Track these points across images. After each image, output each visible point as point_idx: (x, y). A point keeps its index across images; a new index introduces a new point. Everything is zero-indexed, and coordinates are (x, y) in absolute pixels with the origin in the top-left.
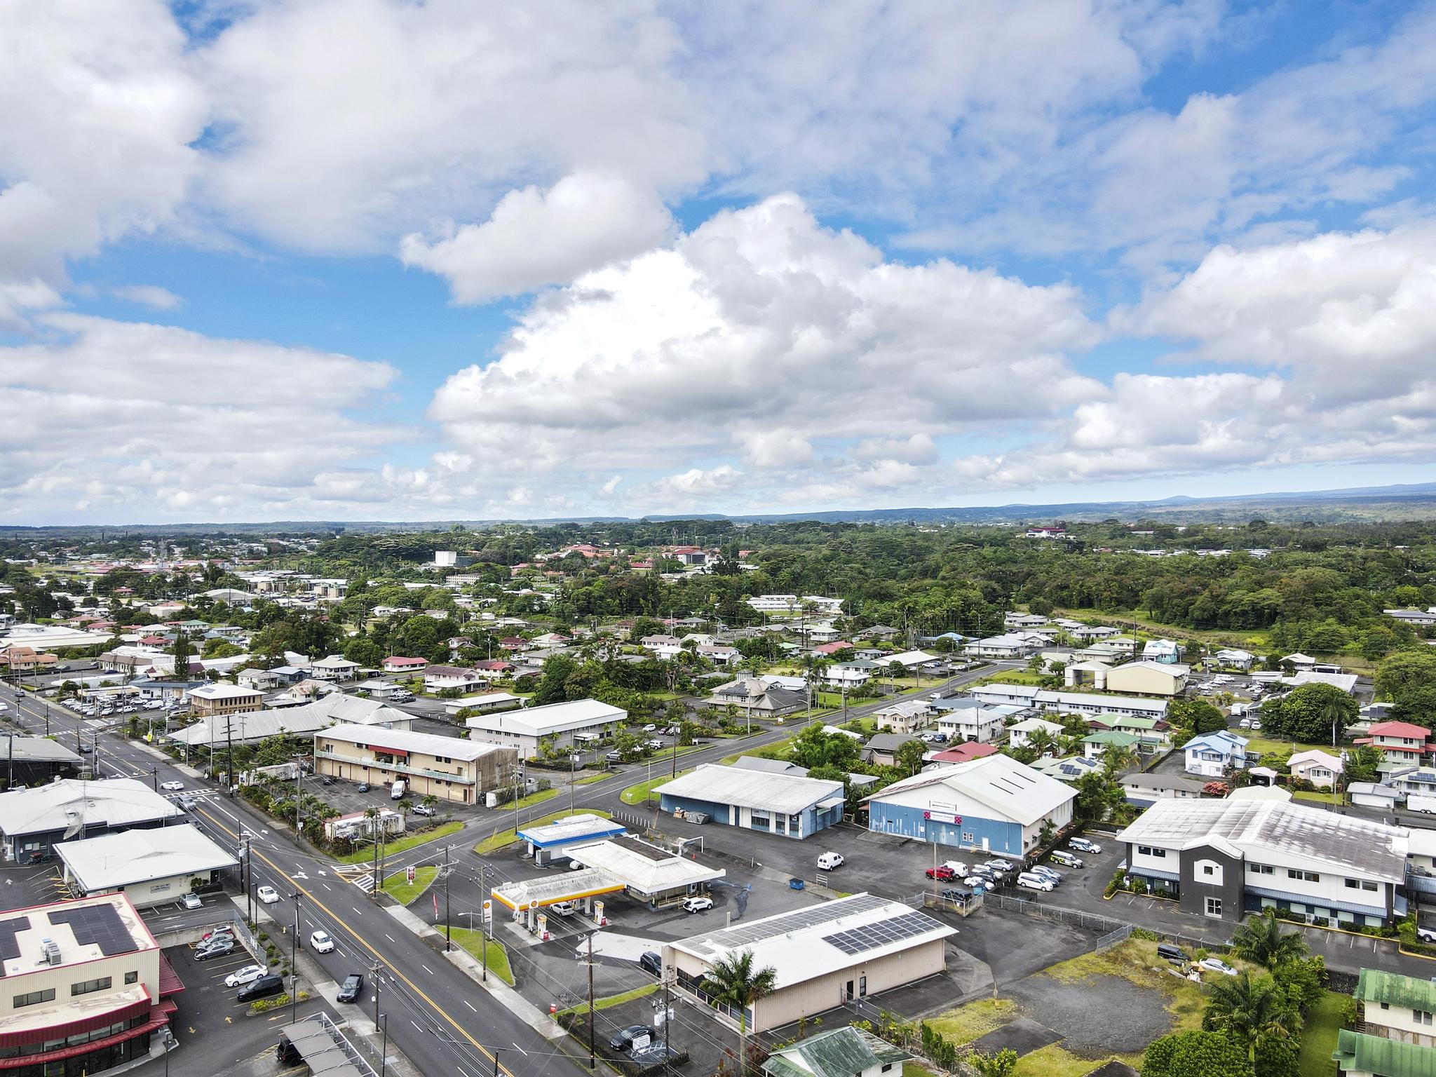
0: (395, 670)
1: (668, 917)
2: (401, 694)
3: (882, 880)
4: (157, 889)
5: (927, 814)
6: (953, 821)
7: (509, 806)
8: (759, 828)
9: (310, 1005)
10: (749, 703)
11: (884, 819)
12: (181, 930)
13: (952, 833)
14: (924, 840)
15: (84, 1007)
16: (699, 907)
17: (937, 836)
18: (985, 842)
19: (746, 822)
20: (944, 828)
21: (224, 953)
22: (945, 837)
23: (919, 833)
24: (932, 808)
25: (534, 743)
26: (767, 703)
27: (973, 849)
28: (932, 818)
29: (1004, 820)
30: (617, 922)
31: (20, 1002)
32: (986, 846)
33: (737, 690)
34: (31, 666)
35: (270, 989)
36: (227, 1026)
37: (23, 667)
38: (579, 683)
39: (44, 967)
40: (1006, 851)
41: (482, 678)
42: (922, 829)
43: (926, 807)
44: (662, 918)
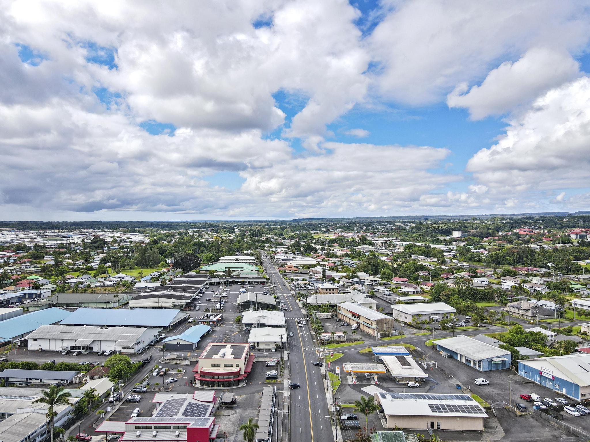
0: (395, 282)
1: (400, 386)
2: (388, 292)
3: (498, 394)
4: (267, 345)
5: (541, 373)
6: (551, 378)
7: (384, 339)
8: (468, 364)
9: (280, 384)
10: (522, 312)
11: (524, 371)
12: (266, 357)
13: (551, 383)
14: (539, 384)
15: (226, 370)
16: (412, 385)
17: (545, 383)
18: (564, 390)
19: (464, 361)
20: (548, 380)
21: (273, 366)
22: (548, 385)
23: (537, 380)
24: (542, 370)
25: (411, 317)
26: (530, 313)
27: (559, 392)
28: (542, 374)
29: (572, 382)
30: (381, 384)
31: (213, 365)
32: (564, 392)
33: (517, 306)
34: (291, 271)
35: (274, 378)
36: (259, 384)
37: (289, 271)
38: (446, 296)
39: (220, 358)
40: (573, 396)
41: (421, 288)
42: (539, 379)
43: (540, 369)
44: (398, 386)
